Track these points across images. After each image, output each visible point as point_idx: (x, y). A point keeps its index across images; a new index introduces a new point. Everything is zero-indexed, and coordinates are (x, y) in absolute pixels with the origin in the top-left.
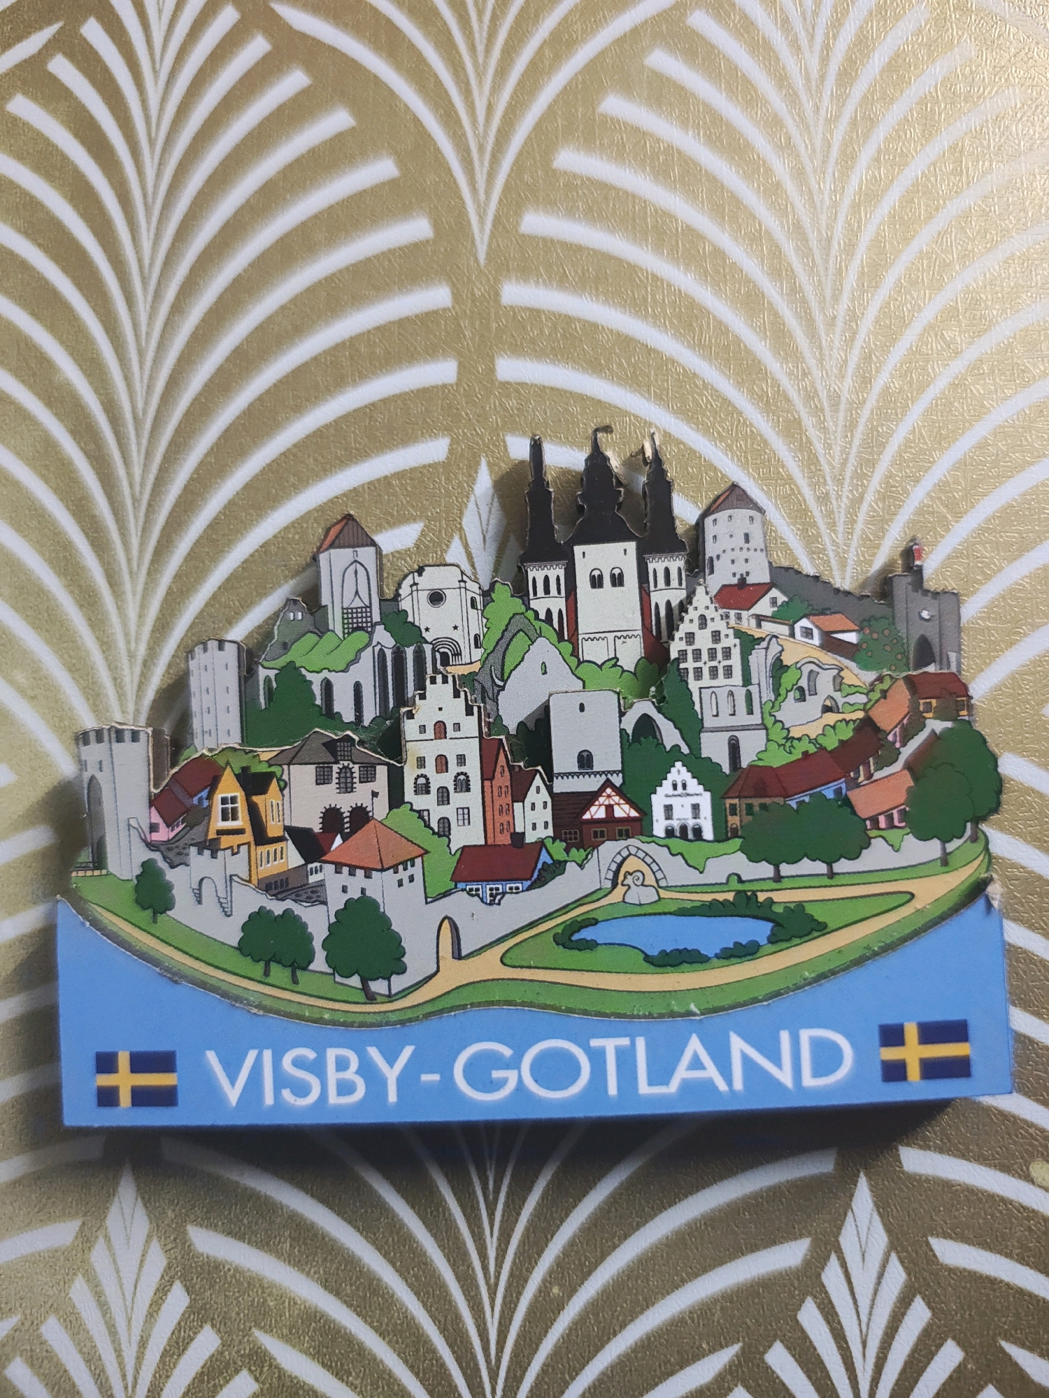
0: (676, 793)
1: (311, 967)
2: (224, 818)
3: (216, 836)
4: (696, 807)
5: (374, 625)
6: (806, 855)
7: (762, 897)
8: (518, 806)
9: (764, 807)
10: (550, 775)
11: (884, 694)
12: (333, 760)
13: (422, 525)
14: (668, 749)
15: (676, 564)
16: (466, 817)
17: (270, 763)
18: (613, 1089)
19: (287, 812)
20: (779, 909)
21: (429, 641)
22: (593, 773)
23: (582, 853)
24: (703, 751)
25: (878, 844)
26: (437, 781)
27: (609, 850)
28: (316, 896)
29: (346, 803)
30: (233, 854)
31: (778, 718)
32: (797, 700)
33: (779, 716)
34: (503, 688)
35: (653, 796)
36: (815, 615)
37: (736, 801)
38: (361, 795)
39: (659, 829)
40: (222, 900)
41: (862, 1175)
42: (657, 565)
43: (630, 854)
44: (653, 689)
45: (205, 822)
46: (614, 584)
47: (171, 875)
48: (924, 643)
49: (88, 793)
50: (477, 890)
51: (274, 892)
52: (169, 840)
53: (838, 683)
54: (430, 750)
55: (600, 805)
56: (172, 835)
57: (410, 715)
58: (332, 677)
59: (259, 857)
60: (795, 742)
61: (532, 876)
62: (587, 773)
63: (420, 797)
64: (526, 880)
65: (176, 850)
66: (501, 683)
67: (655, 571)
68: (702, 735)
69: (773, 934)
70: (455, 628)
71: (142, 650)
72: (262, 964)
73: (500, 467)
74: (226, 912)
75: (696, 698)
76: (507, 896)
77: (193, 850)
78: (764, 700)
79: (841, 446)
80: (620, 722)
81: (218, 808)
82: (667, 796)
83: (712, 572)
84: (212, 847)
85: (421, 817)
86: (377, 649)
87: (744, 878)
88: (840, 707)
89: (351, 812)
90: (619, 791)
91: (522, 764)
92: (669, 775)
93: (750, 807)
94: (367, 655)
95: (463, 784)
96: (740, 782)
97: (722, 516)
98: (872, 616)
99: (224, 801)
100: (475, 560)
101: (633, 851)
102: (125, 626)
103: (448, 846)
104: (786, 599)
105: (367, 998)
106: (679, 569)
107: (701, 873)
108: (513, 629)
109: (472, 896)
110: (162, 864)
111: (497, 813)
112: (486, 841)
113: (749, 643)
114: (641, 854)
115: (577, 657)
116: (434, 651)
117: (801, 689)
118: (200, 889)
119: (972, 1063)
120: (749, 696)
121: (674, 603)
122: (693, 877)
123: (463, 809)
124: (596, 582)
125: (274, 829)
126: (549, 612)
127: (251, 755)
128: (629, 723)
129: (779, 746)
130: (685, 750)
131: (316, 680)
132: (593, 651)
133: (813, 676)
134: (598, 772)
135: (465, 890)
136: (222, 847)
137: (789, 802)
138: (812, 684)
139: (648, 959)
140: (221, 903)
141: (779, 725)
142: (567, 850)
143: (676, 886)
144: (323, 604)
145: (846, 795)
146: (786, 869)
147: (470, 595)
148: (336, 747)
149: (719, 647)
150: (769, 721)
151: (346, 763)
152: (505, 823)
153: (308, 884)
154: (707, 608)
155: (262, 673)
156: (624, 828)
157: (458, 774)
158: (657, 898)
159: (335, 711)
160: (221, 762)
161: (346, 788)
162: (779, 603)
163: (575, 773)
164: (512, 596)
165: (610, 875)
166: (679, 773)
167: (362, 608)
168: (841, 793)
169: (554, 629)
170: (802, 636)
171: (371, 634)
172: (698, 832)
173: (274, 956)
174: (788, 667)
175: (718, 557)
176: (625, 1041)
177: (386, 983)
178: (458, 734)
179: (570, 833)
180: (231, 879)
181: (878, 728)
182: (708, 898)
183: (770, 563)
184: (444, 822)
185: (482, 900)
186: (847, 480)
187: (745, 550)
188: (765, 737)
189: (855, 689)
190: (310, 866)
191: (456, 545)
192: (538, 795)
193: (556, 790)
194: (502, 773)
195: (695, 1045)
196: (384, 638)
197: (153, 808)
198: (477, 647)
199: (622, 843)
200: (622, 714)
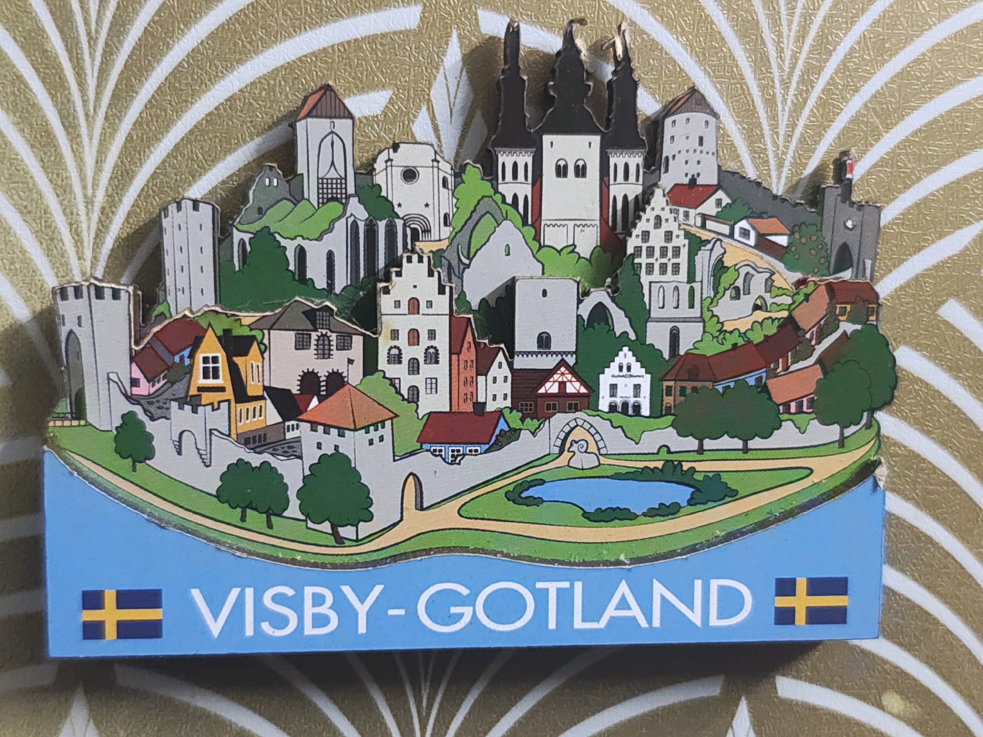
0: (621, 374)
1: (285, 514)
2: (206, 376)
3: (196, 393)
4: (637, 387)
5: (348, 197)
6: (726, 432)
7: (686, 466)
8: (481, 379)
9: (694, 389)
10: (511, 353)
11: (807, 297)
12: (312, 327)
13: (390, 92)
14: (617, 335)
15: (635, 160)
16: (434, 386)
17: (250, 327)
18: (552, 625)
19: (266, 373)
20: (699, 477)
21: (401, 216)
22: (550, 353)
23: (536, 423)
24: (648, 339)
25: (787, 426)
26: (409, 352)
27: (560, 421)
28: (292, 450)
29: (323, 368)
30: (213, 410)
31: (715, 313)
32: (732, 298)
33: (716, 311)
34: (468, 266)
35: (601, 376)
36: (753, 217)
37: (671, 383)
38: (337, 361)
39: (604, 405)
40: (201, 452)
41: (743, 698)
42: (617, 160)
43: (577, 425)
44: (609, 280)
45: (185, 380)
46: (577, 175)
47: (151, 427)
48: (845, 249)
49: (66, 347)
50: (440, 451)
51: (252, 446)
52: (149, 395)
53: (769, 285)
54: (404, 323)
55: (554, 382)
56: (152, 390)
57: (386, 291)
58: (305, 244)
59: (238, 414)
60: (728, 334)
61: (490, 440)
62: (545, 353)
63: (392, 366)
64: (485, 444)
65: (157, 405)
66: (467, 262)
67: (616, 165)
68: (649, 324)
69: (692, 497)
70: (427, 205)
71: (100, 197)
72: (239, 510)
73: (470, 40)
74: (205, 463)
75: (646, 291)
76: (467, 457)
77: (174, 405)
78: (704, 296)
79: (792, 50)
80: (578, 308)
81: (199, 366)
82: (613, 376)
83: (667, 170)
84: (194, 403)
85: (392, 384)
86: (351, 220)
87: (672, 450)
88: (769, 305)
89: (327, 377)
90: (572, 370)
91: (486, 341)
92: (616, 358)
93: (683, 389)
94: (340, 226)
95: (432, 357)
96: (677, 367)
97: (680, 118)
98: (803, 223)
99: (206, 360)
100: (441, 133)
101: (580, 422)
102: (81, 170)
103: (416, 411)
104: (729, 201)
105: (336, 542)
106: (638, 165)
107: (637, 444)
108: (481, 210)
109: (436, 456)
110: (141, 416)
111: (461, 383)
112: (451, 409)
113: (696, 244)
114: (587, 426)
115: (539, 242)
116: (405, 225)
117: (737, 289)
118: (180, 441)
119: (848, 612)
120: (692, 291)
121: (631, 198)
122: (629, 447)
123: (431, 379)
124: (561, 171)
125: (254, 388)
126: (515, 197)
127: (233, 318)
128: (585, 310)
129: (713, 337)
130: (632, 336)
131: (290, 247)
132: (554, 237)
133: (749, 276)
134: (555, 353)
135: (429, 450)
136: (203, 403)
137: (717, 387)
138: (746, 284)
139: (586, 515)
140: (201, 455)
141: (715, 319)
142: (522, 420)
143: (615, 454)
144: (299, 172)
145: (765, 383)
146: (708, 444)
147: (442, 175)
148: (316, 315)
149: (670, 246)
150: (707, 315)
151: (324, 332)
152: (469, 394)
153: (285, 439)
154: (663, 209)
155: (237, 236)
156: (574, 402)
157: (429, 348)
158: (597, 464)
159: (308, 277)
160: (204, 324)
161: (324, 354)
162: (724, 204)
163: (534, 352)
164: (482, 179)
165: (559, 443)
166: (625, 356)
167: (337, 179)
168: (761, 381)
169: (519, 213)
170: (740, 236)
171: (345, 206)
172: (637, 408)
173: (251, 503)
174: (728, 268)
175: (674, 157)
176: (566, 585)
177: (354, 529)
178: (430, 311)
179: (526, 405)
180: (211, 434)
181: (798, 326)
182: (641, 465)
183: (719, 167)
184: (414, 390)
185: (444, 460)
186: (794, 85)
187: (698, 152)
188: (702, 329)
189: (783, 292)
190: (287, 423)
191: (423, 116)
192: (500, 370)
193: (516, 366)
194: (469, 349)
195: (623, 589)
196: (357, 210)
197: (134, 364)
198: (446, 224)
199: (571, 416)
200: (580, 301)
